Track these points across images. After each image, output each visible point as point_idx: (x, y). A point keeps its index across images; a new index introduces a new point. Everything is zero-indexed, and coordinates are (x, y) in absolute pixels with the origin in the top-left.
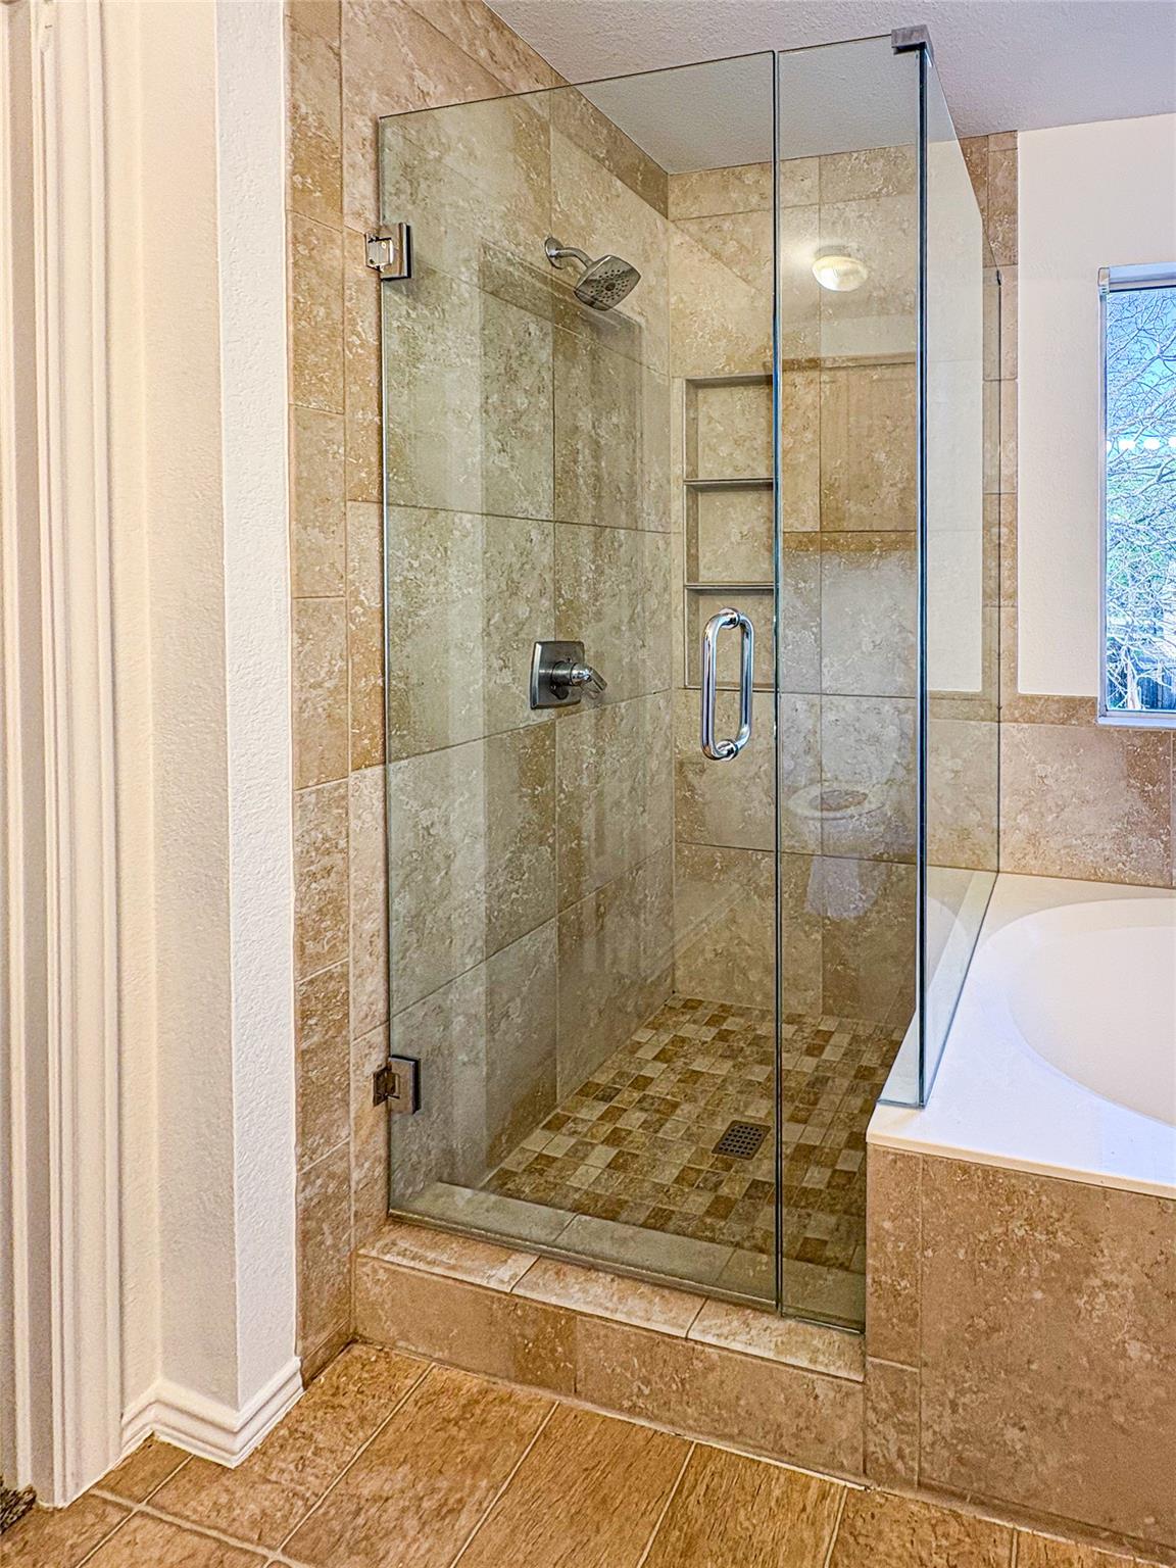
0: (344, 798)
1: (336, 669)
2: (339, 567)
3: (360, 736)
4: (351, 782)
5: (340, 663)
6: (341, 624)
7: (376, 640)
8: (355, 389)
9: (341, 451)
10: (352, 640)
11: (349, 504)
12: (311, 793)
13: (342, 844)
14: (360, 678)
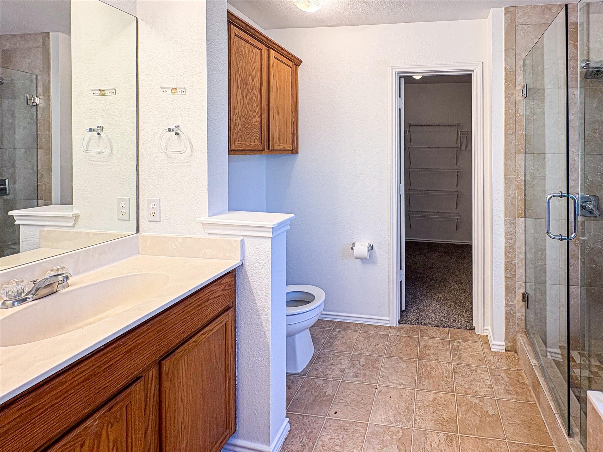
0: (515, 223)
1: (513, 193)
2: (514, 169)
3: (519, 210)
4: (517, 220)
5: (514, 191)
6: (515, 183)
7: (523, 187)
8: (518, 126)
9: (515, 142)
10: (517, 186)
11: (516, 154)
12: (508, 220)
13: (515, 234)
14: (519, 196)
